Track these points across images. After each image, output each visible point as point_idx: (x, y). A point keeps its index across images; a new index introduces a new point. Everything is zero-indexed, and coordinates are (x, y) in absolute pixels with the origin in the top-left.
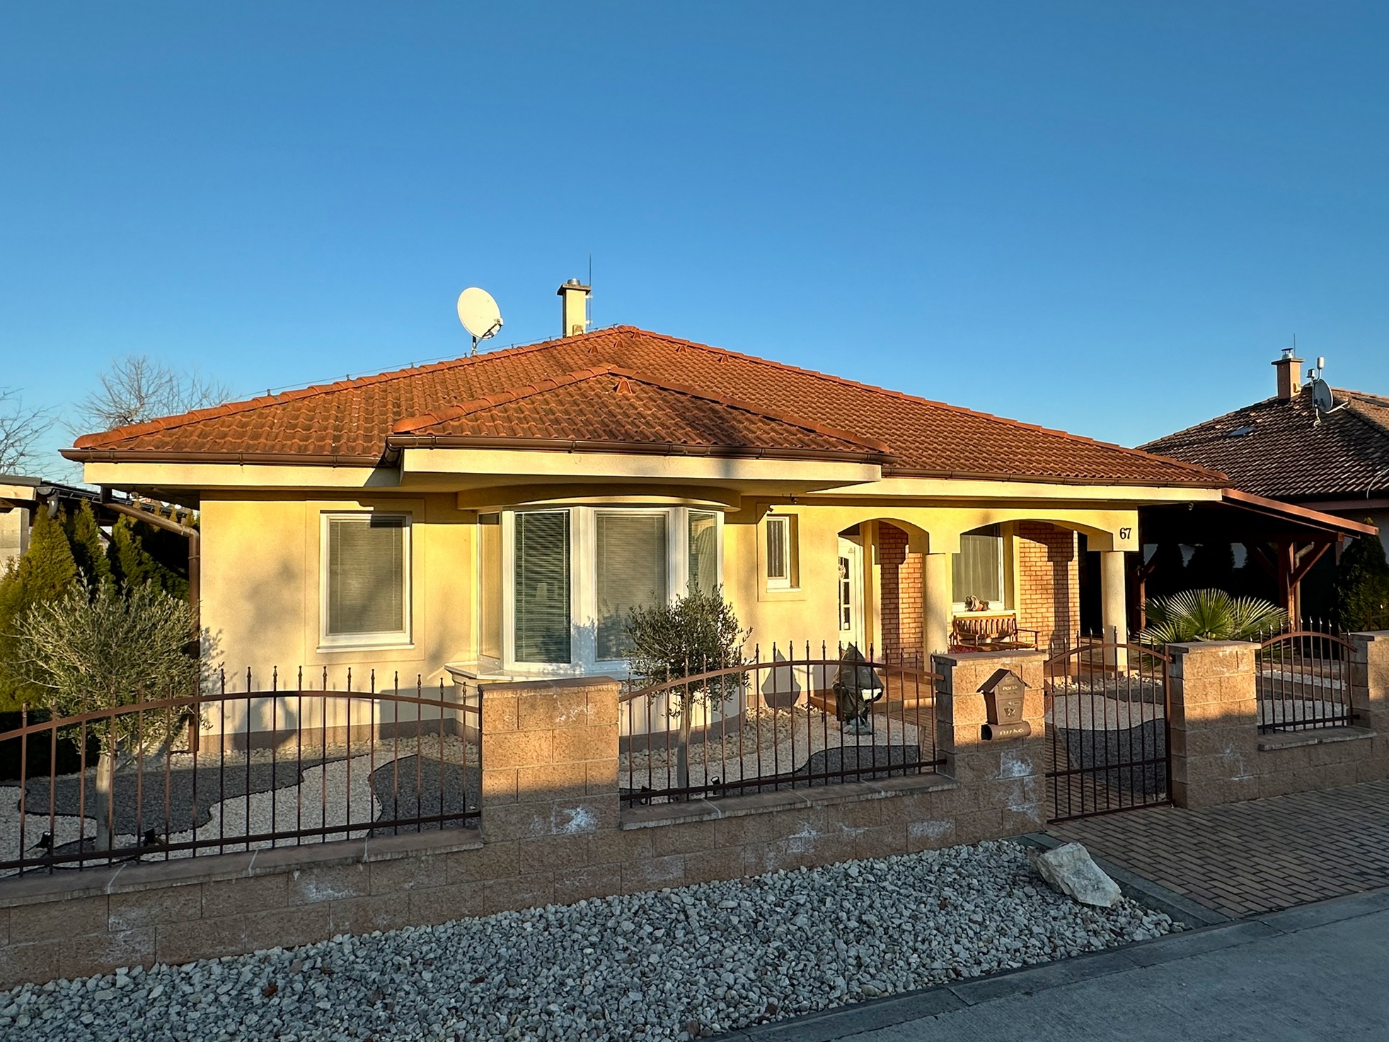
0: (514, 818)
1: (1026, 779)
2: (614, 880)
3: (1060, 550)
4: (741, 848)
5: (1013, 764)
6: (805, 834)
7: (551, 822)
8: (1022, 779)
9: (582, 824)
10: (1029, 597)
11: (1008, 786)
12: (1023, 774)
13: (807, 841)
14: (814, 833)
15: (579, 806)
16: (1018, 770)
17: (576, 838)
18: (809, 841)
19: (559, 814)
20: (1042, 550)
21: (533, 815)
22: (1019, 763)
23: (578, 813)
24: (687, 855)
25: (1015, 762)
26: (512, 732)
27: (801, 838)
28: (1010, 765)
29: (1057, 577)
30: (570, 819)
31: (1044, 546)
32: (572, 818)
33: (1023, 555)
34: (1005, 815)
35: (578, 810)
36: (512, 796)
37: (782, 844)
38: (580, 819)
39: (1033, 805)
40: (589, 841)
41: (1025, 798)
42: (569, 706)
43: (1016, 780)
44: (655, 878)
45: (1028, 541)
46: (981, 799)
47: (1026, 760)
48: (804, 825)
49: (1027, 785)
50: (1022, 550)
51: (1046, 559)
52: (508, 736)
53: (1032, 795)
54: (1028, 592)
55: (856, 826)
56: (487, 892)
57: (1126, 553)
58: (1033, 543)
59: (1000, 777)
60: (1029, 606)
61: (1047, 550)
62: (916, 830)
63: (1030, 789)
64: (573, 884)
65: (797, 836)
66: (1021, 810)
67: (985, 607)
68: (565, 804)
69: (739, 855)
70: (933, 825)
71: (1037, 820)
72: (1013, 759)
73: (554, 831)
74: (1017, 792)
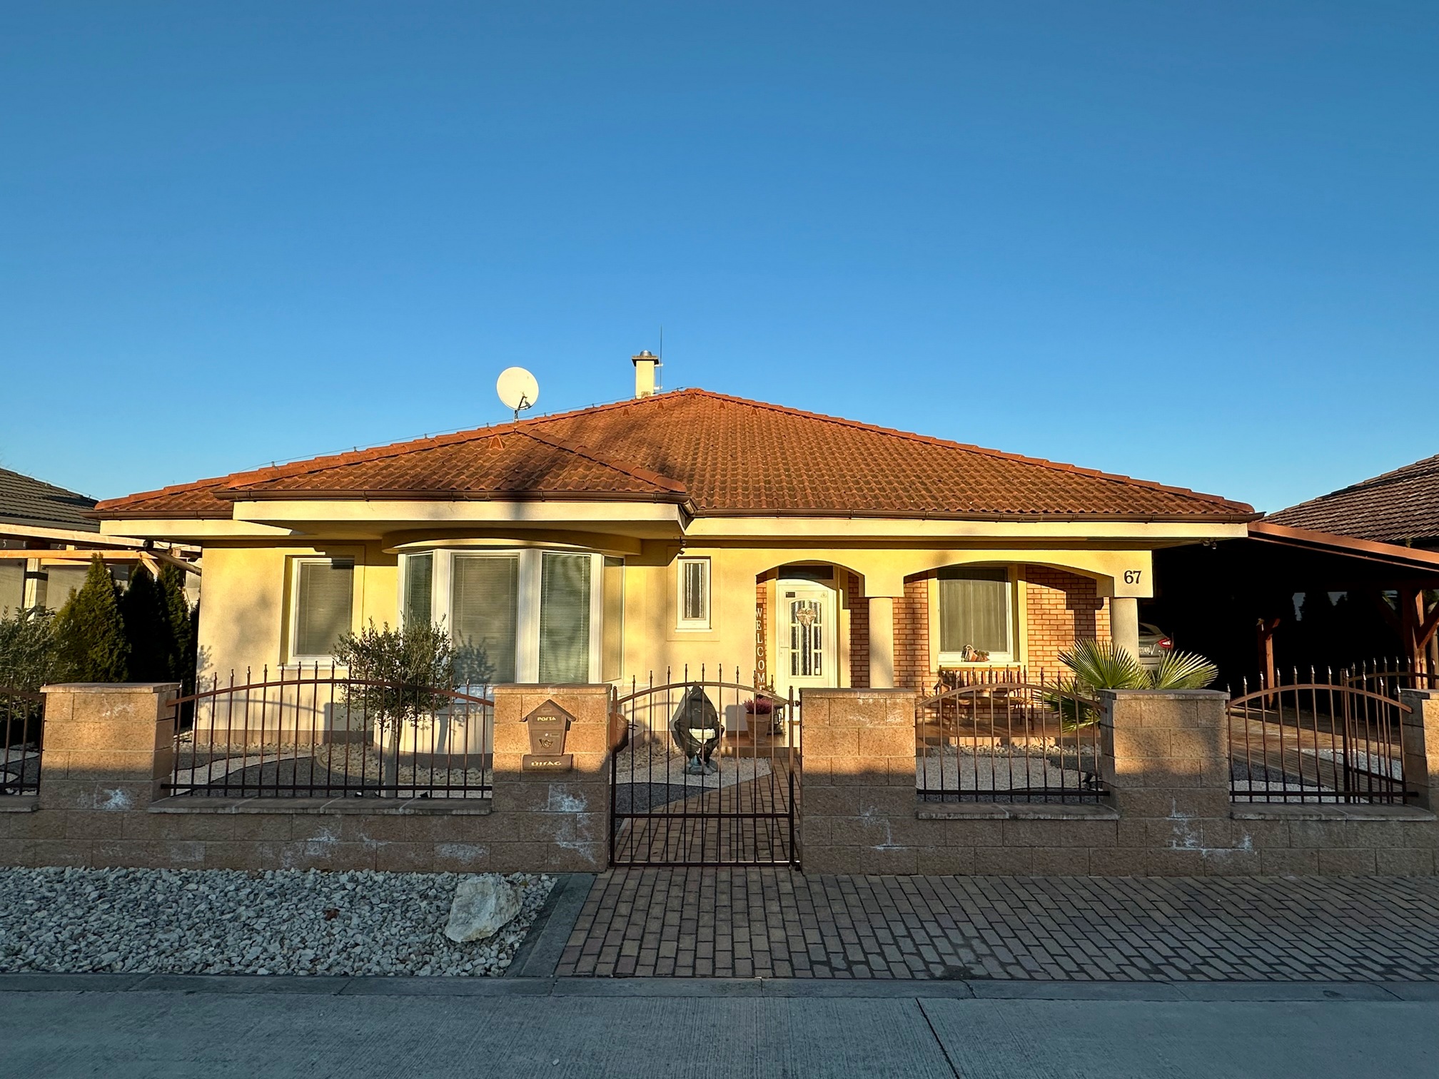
0: (65, 792)
1: (580, 816)
2: (142, 855)
3: (1084, 597)
4: (259, 843)
5: (562, 798)
6: (324, 839)
7: (93, 798)
8: (575, 815)
9: (120, 803)
10: (1041, 648)
11: (558, 819)
12: (576, 810)
13: (325, 845)
14: (333, 839)
15: (117, 788)
16: (568, 805)
17: (112, 815)
18: (327, 846)
19: (100, 793)
20: (1058, 596)
21: (80, 791)
22: (571, 798)
23: (117, 794)
24: (208, 843)
25: (565, 796)
26: (67, 721)
27: (319, 842)
28: (559, 798)
29: (1080, 628)
30: (108, 798)
31: (1062, 592)
32: (111, 797)
33: (1032, 602)
34: (553, 849)
35: (117, 791)
36: (63, 772)
37: (300, 845)
38: (118, 799)
39: (588, 843)
40: (124, 818)
41: (577, 834)
42: (113, 704)
43: (567, 816)
44: (177, 858)
45: (1039, 586)
46: (522, 829)
47: (579, 796)
48: (324, 831)
49: (579, 822)
50: (1030, 596)
51: (1065, 607)
52: (64, 724)
53: (586, 833)
54: (1038, 643)
55: (380, 840)
56: (38, 849)
57: (1139, 599)
58: (1045, 589)
59: (548, 809)
60: (1041, 659)
61: (1065, 597)
62: (445, 850)
63: (583, 825)
64: (108, 853)
65: (314, 839)
66: (572, 847)
67: (982, 656)
68: (106, 785)
69: (256, 849)
70: (464, 848)
71: (591, 859)
72: (563, 793)
73: (95, 806)
74: (566, 829)
